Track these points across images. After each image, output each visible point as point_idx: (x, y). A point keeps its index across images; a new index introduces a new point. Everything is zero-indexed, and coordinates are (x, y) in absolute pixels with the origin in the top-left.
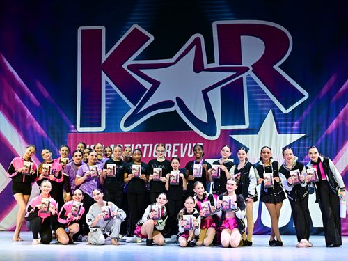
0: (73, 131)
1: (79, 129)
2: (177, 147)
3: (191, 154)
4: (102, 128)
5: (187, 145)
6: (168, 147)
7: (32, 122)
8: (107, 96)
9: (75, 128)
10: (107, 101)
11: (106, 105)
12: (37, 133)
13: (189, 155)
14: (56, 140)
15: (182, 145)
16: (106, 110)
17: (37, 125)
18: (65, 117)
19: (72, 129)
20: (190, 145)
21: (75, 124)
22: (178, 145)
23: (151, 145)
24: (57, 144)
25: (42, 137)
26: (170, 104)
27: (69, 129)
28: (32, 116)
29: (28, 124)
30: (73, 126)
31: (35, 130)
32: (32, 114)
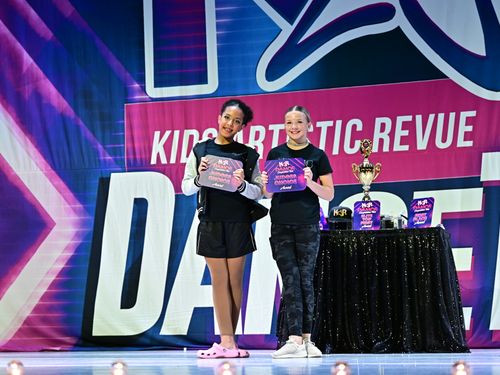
0: (137, 97)
1: (153, 92)
2: (405, 126)
3: (444, 140)
4: (211, 86)
5: (432, 117)
6: (383, 126)
7: (36, 80)
8: (218, 3)
9: (143, 90)
10: (219, 15)
11: (219, 26)
12: (51, 107)
13: (440, 144)
14: (98, 123)
15: (419, 118)
16: (219, 39)
17: (49, 88)
18: (115, 63)
19: (133, 92)
20: (441, 116)
21: (142, 80)
22: (409, 118)
23: (339, 123)
24: (99, 134)
25: (63, 117)
26: (383, 12)
27: (127, 94)
28: (35, 66)
29: (27, 87)
30: (137, 85)
31: (44, 102)
32: (35, 61)
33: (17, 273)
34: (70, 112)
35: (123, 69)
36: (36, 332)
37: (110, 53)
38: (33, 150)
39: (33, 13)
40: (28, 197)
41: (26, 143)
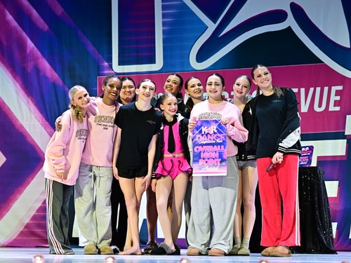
0: (106, 72)
1: (117, 68)
3: (320, 106)
4: (158, 66)
5: (312, 90)
7: (37, 59)
8: (164, 8)
9: (111, 67)
10: (164, 16)
11: (164, 24)
12: (46, 78)
13: (317, 109)
15: (303, 90)
16: (164, 32)
17: (45, 65)
18: (91, 48)
19: (104, 68)
20: (318, 89)
21: (110, 60)
22: (296, 90)
25: (54, 85)
26: (278, 16)
27: (99, 71)
28: (36, 49)
29: (29, 64)
30: (106, 64)
31: (41, 74)
32: (36, 45)
33: (20, 192)
34: (60, 82)
35: (97, 53)
36: (33, 234)
37: (88, 41)
38: (33, 107)
39: (34, 12)
40: (29, 140)
41: (28, 102)
